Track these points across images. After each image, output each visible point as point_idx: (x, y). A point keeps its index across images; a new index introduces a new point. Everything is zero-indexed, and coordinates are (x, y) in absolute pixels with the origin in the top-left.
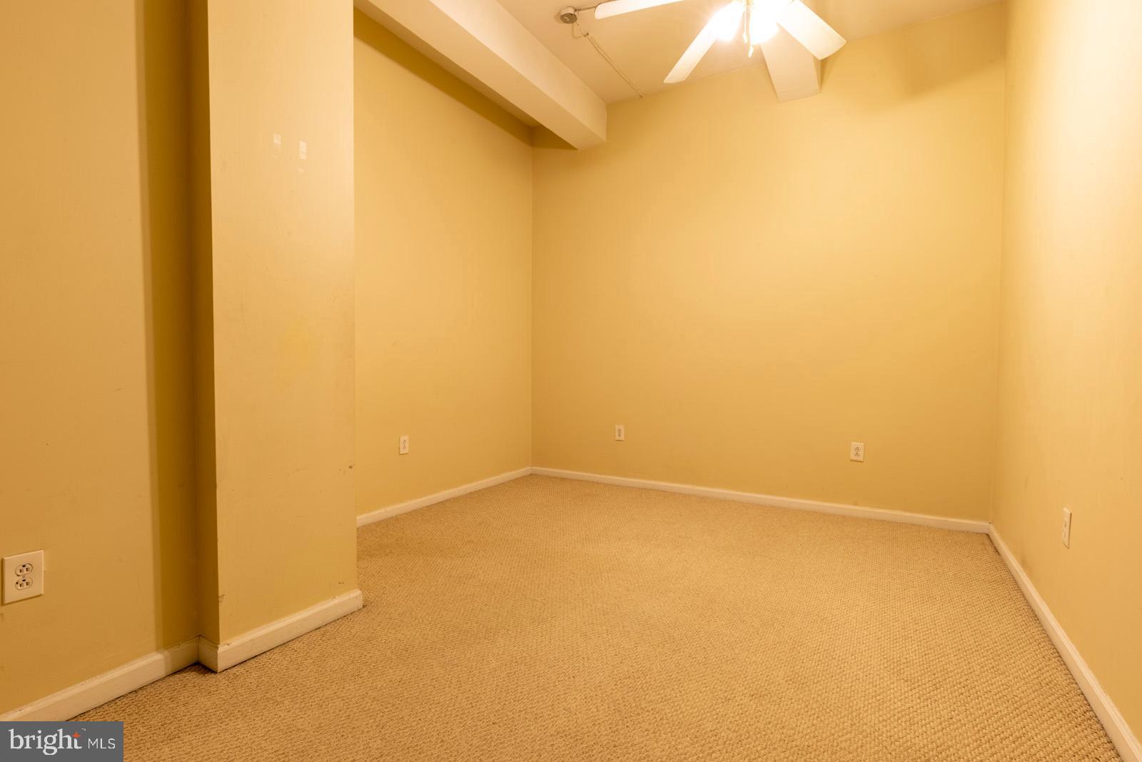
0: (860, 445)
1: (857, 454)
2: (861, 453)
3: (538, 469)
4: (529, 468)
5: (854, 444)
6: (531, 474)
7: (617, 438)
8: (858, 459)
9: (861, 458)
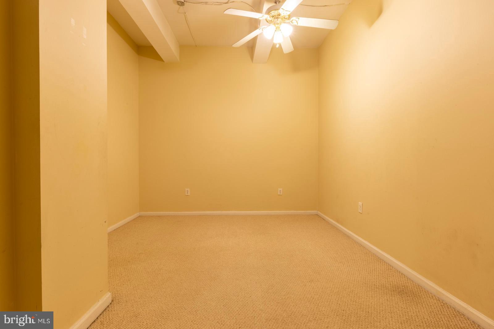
0: (281, 189)
1: (280, 193)
2: (281, 192)
3: (143, 213)
4: (138, 213)
5: (279, 189)
6: (140, 216)
7: (186, 194)
8: (280, 194)
9: (281, 194)
